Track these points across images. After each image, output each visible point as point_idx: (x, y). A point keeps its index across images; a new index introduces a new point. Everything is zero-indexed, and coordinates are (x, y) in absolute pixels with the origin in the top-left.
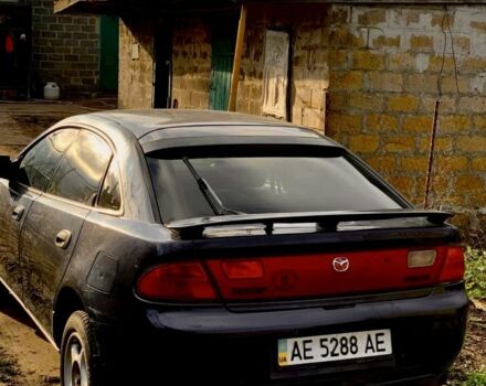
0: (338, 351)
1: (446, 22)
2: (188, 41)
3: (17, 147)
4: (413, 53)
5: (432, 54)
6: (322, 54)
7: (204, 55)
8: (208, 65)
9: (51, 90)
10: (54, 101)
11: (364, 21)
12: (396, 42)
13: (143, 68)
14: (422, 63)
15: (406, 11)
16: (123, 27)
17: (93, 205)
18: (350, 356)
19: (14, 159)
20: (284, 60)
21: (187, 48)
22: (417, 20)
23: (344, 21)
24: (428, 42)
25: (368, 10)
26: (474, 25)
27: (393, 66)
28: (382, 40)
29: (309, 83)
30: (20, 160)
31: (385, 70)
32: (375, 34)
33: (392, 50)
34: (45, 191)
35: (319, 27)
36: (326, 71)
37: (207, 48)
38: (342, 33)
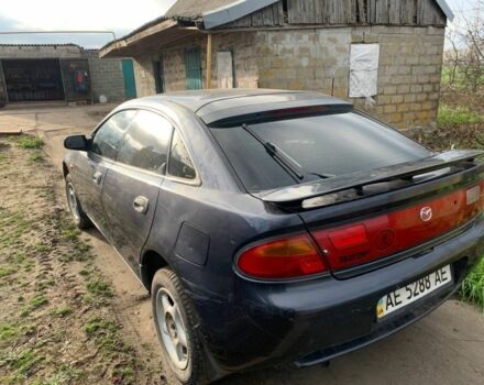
0: (418, 290)
1: (315, 39)
2: (172, 65)
3: (90, 128)
4: (301, 57)
5: (309, 57)
6: (253, 60)
7: (181, 71)
8: (184, 76)
9: (103, 98)
10: (104, 104)
11: (274, 40)
12: (291, 51)
13: (148, 82)
14: (305, 62)
15: (295, 33)
16: (135, 62)
17: (164, 174)
18: (426, 292)
19: (88, 137)
20: (230, 68)
21: (172, 68)
22: (301, 38)
23: (264, 40)
24: (307, 50)
25: (277, 34)
26: (329, 39)
27: (290, 65)
28: (284, 51)
29: (246, 78)
30: (93, 137)
31: (288, 67)
32: (281, 47)
33: (290, 55)
34: (116, 160)
35: (251, 45)
36: (257, 70)
37: (183, 67)
38: (263, 47)
